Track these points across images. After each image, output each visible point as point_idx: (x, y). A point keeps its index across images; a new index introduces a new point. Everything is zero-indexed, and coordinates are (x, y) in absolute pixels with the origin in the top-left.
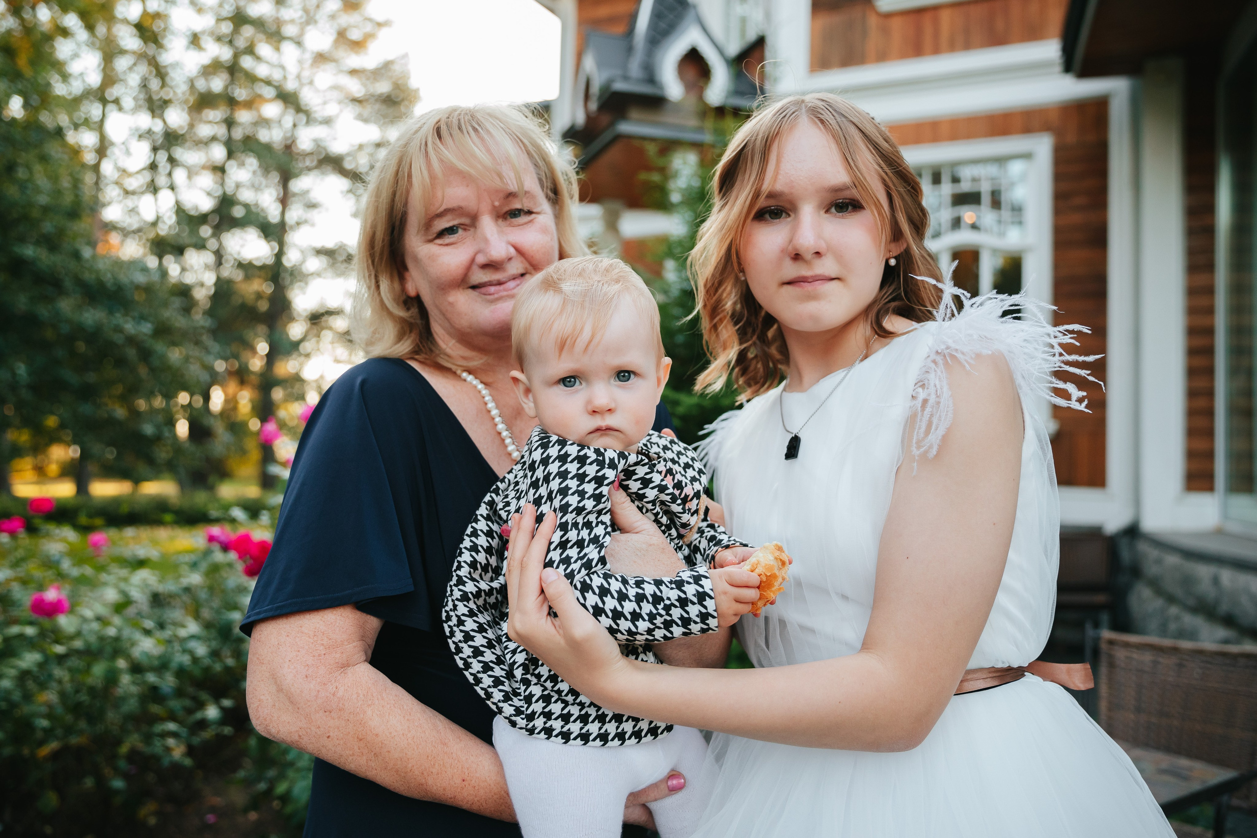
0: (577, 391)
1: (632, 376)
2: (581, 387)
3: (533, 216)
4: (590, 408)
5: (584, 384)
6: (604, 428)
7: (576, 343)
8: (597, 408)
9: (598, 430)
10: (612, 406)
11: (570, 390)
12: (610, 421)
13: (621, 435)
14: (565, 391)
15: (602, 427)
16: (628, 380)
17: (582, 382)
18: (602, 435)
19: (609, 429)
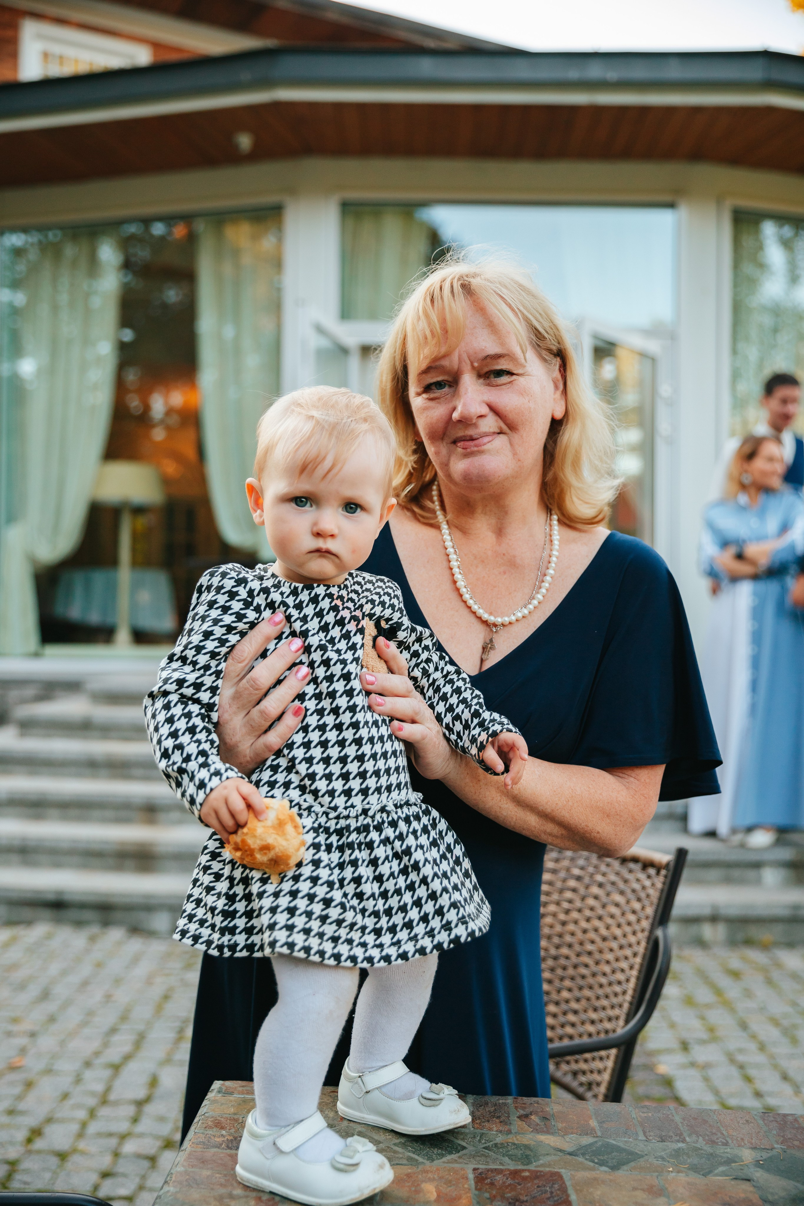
0: (306, 512)
1: (359, 510)
2: (311, 509)
3: (514, 377)
4: (315, 529)
5: (314, 507)
6: (324, 550)
7: (316, 470)
8: (322, 531)
9: (318, 551)
10: (335, 531)
11: (300, 510)
12: (329, 545)
13: (336, 560)
14: (296, 509)
15: (322, 549)
16: (354, 512)
17: (313, 504)
18: (320, 556)
19: (328, 552)
